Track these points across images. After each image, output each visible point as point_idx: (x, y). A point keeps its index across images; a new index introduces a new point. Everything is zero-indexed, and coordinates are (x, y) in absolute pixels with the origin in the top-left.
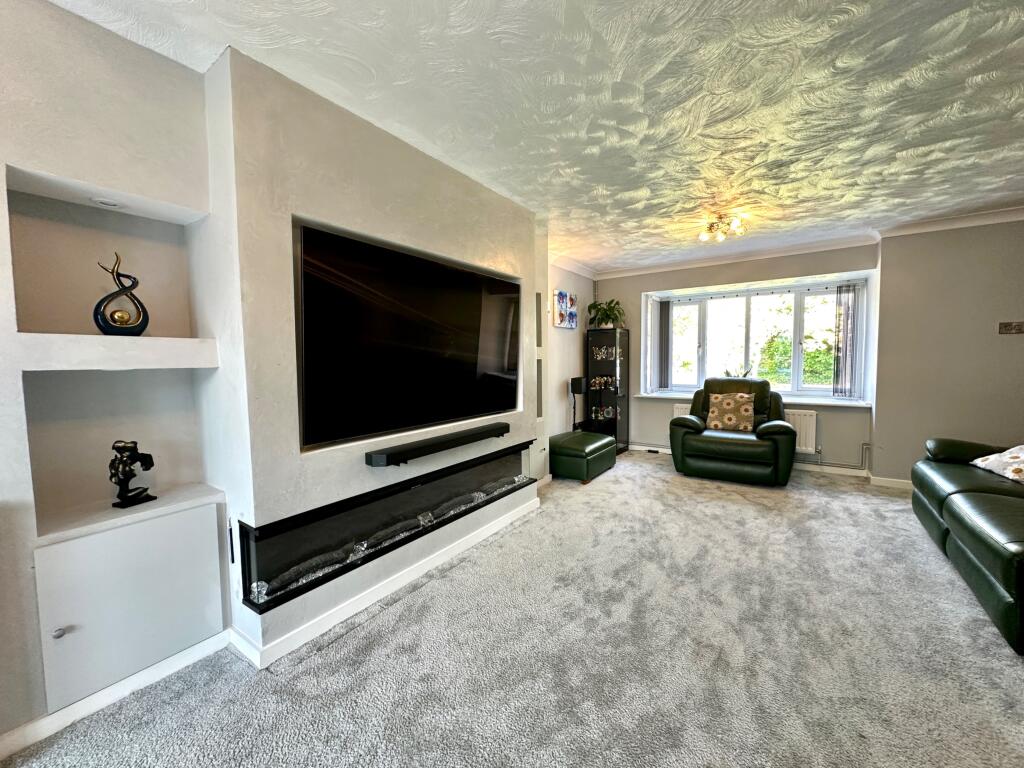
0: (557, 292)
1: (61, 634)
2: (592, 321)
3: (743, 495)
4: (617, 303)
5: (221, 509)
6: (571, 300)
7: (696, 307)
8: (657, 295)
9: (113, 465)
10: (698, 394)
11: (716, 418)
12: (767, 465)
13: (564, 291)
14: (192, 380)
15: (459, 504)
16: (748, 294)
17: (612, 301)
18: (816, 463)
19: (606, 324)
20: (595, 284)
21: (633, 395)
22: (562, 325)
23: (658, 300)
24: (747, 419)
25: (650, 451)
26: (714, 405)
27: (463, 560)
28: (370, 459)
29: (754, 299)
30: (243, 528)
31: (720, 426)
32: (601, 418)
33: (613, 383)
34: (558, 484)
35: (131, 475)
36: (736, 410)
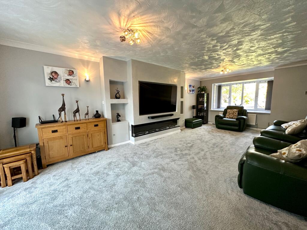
0: (189, 85)
1: (114, 135)
2: (199, 91)
3: (229, 133)
4: (205, 87)
5: (129, 123)
6: (193, 86)
7: (229, 87)
8: (217, 84)
9: (117, 116)
10: (225, 110)
11: (228, 115)
12: (237, 126)
13: (191, 84)
14: (124, 105)
15: (164, 128)
16: (243, 83)
17: (204, 86)
18: (255, 128)
19: (202, 92)
20: (201, 82)
21: (209, 110)
22: (190, 93)
23: (218, 85)
24: (236, 116)
25: (213, 124)
26: (228, 112)
27: (164, 137)
28: (149, 118)
29: (245, 85)
30: (132, 125)
31: (229, 117)
32: (200, 115)
33: (204, 107)
34: (187, 128)
35: (118, 117)
36: (233, 114)
